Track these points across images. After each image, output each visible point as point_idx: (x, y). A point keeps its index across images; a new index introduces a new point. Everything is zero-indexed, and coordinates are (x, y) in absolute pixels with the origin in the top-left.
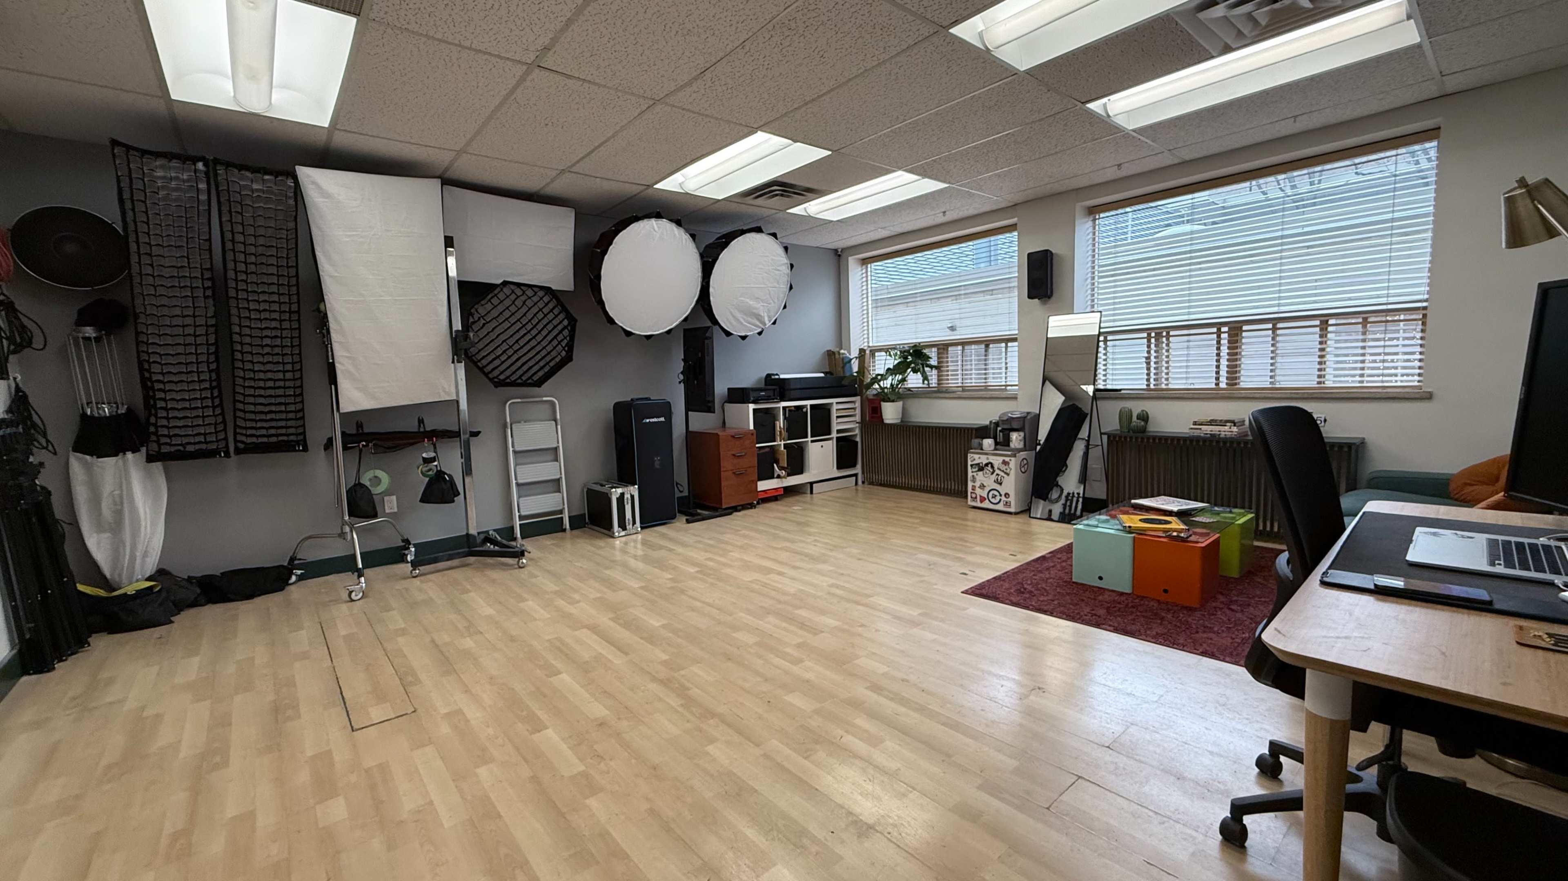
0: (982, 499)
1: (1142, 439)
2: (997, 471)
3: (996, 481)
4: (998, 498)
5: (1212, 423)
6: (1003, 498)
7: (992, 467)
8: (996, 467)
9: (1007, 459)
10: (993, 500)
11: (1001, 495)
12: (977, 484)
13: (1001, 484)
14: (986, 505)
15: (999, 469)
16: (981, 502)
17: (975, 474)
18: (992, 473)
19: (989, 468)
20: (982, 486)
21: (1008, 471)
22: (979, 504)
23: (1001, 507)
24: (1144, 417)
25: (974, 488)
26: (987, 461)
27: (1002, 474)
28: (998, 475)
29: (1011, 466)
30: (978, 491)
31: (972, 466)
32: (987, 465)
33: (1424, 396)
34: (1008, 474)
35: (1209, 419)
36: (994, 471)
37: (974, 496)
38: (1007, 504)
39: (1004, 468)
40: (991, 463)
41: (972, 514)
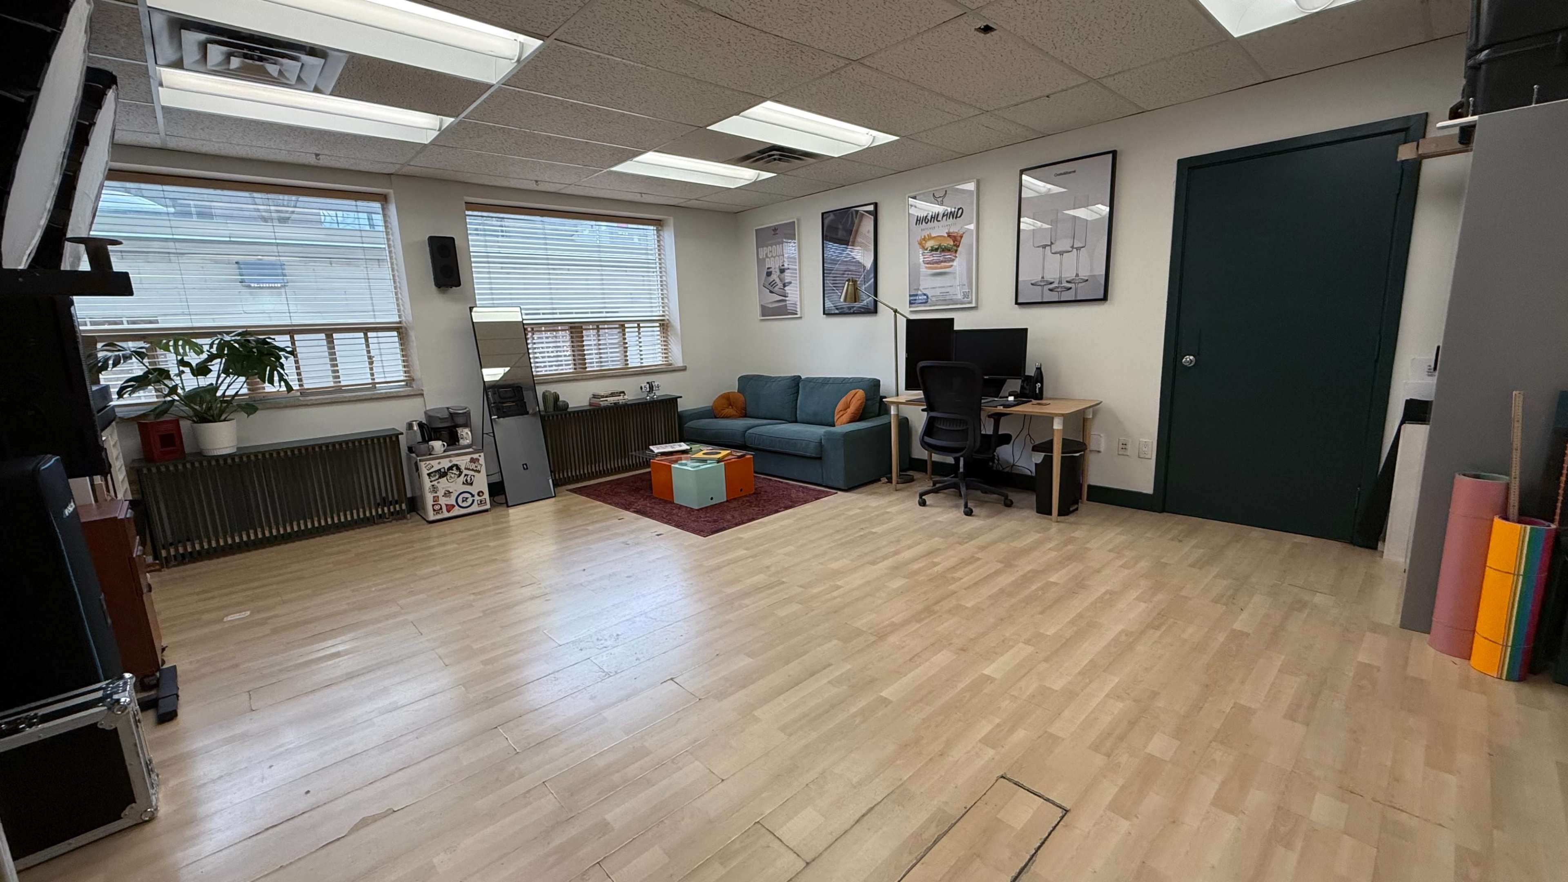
0: (450, 508)
1: (566, 415)
2: (465, 472)
3: (466, 483)
4: (470, 501)
5: (613, 395)
6: (477, 498)
7: (458, 468)
8: (463, 468)
9: (475, 456)
10: (465, 504)
11: (473, 496)
12: (441, 493)
13: (471, 484)
14: (457, 511)
15: (466, 469)
16: (448, 511)
17: (435, 483)
18: (459, 476)
19: (455, 471)
20: (448, 494)
21: (479, 468)
22: (446, 515)
23: (475, 508)
24: (556, 397)
25: (436, 499)
26: (450, 465)
27: (472, 473)
28: (466, 475)
29: (480, 462)
30: (443, 501)
31: (429, 475)
32: (451, 468)
33: (684, 369)
34: (479, 472)
35: (610, 392)
36: (461, 473)
37: (437, 507)
38: (481, 503)
39: (473, 466)
40: (456, 465)
41: (436, 529)
